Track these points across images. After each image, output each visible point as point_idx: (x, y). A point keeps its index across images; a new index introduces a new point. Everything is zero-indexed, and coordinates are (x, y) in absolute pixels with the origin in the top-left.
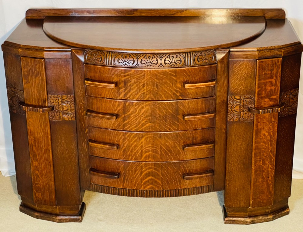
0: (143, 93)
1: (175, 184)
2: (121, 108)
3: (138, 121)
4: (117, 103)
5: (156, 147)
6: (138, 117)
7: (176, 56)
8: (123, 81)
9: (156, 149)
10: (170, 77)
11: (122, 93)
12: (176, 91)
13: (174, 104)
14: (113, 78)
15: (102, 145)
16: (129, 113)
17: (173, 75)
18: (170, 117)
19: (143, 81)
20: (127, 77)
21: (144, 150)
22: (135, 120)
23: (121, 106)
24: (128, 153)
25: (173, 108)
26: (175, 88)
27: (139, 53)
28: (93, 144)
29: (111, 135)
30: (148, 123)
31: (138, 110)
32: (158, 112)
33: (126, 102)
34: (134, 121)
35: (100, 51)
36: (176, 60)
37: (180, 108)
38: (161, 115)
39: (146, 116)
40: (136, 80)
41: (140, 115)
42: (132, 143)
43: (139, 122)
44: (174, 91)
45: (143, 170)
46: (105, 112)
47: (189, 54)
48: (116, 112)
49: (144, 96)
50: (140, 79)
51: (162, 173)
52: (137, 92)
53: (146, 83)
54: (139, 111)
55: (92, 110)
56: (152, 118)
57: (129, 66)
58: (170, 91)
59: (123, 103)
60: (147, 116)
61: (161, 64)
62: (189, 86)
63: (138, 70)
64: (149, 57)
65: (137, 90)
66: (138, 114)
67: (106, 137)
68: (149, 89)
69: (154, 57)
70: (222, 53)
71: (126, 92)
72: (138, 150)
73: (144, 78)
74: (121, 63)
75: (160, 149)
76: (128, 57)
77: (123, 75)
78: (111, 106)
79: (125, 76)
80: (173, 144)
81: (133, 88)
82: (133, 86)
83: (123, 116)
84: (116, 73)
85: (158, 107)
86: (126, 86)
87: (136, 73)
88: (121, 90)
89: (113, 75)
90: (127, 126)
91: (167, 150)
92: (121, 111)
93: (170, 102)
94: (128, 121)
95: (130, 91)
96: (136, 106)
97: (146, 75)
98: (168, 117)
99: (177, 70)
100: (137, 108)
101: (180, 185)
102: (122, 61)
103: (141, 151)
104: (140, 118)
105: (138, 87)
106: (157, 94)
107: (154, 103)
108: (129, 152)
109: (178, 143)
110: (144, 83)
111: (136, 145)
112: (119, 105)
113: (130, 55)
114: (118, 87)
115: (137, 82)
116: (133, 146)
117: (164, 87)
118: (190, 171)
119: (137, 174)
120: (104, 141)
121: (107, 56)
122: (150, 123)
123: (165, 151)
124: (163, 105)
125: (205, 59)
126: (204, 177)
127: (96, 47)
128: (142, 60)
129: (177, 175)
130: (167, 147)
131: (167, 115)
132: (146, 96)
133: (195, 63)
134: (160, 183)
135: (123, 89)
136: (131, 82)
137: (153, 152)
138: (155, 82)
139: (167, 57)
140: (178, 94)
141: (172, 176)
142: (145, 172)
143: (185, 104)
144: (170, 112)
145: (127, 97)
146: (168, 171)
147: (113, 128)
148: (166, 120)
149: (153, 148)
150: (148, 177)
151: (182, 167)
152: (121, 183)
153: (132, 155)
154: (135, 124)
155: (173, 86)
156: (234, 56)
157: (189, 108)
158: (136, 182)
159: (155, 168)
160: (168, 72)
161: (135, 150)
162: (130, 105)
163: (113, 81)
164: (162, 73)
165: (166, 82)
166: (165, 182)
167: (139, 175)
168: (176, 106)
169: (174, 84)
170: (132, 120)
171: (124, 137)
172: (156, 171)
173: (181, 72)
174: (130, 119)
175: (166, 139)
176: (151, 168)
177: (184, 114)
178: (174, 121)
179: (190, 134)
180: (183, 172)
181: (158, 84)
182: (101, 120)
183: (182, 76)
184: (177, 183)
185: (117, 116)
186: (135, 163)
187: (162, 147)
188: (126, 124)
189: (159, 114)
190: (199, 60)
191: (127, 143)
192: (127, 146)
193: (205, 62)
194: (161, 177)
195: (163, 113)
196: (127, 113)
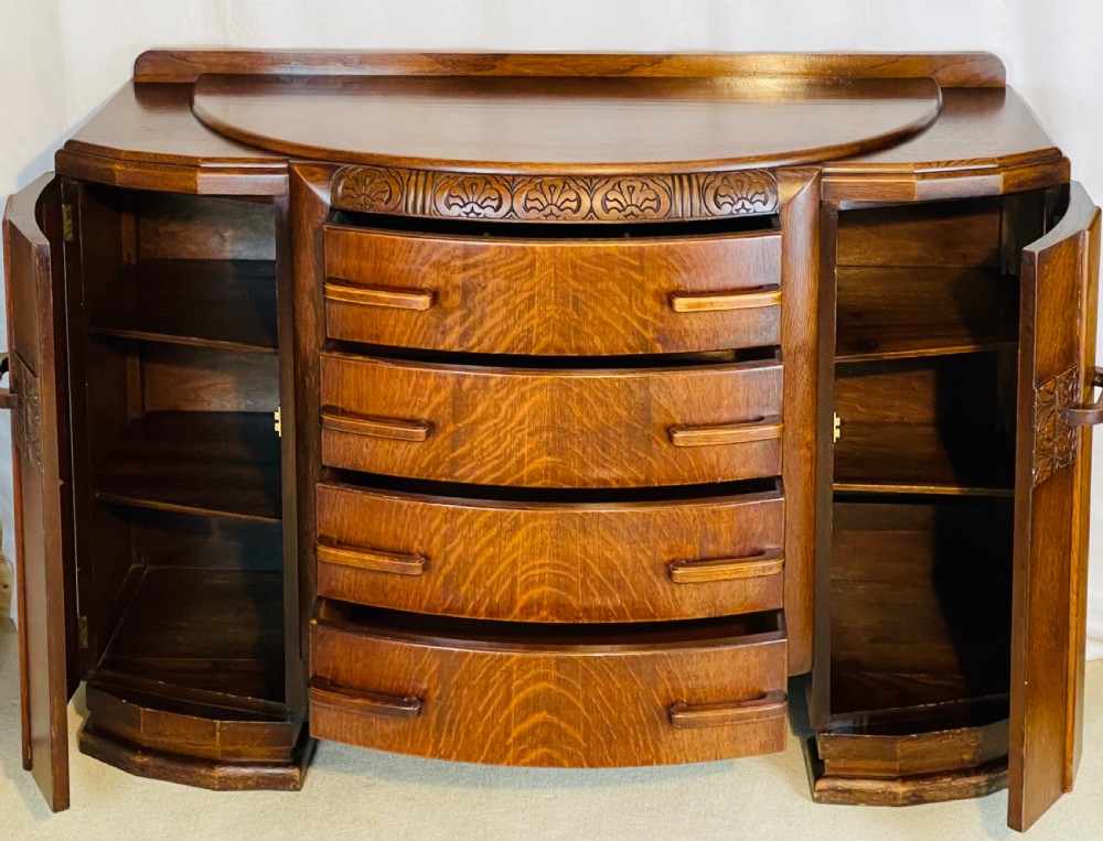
0: (526, 328)
1: (637, 745)
2: (446, 399)
3: (503, 446)
4: (431, 382)
5: (567, 565)
6: (506, 433)
7: (641, 186)
8: (457, 287)
9: (566, 574)
10: (622, 273)
11: (452, 328)
12: (644, 324)
13: (635, 387)
14: (424, 278)
15: (367, 557)
16: (473, 417)
17: (632, 267)
18: (620, 435)
19: (528, 285)
20: (472, 272)
21: (524, 576)
22: (494, 443)
23: (445, 393)
24: (463, 589)
25: (630, 402)
26: (639, 314)
27: (519, 175)
28: (332, 551)
29: (402, 517)
30: (540, 456)
31: (504, 407)
32: (578, 414)
33: (465, 376)
34: (491, 448)
35: (386, 168)
36: (641, 200)
37: (654, 401)
38: (589, 425)
39: (532, 428)
40: (503, 284)
41: (512, 424)
42: (476, 548)
43: (508, 451)
44: (635, 324)
45: (516, 683)
46: (385, 413)
47: (685, 179)
48: (425, 415)
49: (530, 342)
50: (517, 279)
51: (586, 697)
52: (505, 327)
53: (539, 293)
55: (340, 405)
56: (554, 438)
57: (485, 217)
58: (621, 323)
59: (451, 380)
60: (539, 431)
61: (591, 210)
62: (689, 306)
63: (510, 247)
64: (552, 189)
65: (505, 319)
66: (507, 420)
67: (383, 528)
68: (548, 315)
69: (567, 187)
70: (797, 178)
71: (467, 324)
72: (498, 578)
73: (531, 276)
74: (455, 208)
75: (581, 576)
76: (481, 186)
77: (458, 263)
78: (410, 390)
79: (465, 268)
80: (628, 556)
81: (492, 311)
82: (492, 302)
83: (451, 428)
84: (435, 258)
85: (577, 394)
86: (469, 304)
87: (502, 256)
88: (450, 320)
89: (423, 265)
90: (464, 465)
91: (608, 578)
92: (446, 411)
93: (619, 380)
94: (468, 446)
95: (481, 321)
96: (497, 391)
97: (538, 264)
98: (612, 434)
99: (647, 249)
100: (503, 399)
101: (657, 750)
102: (462, 200)
103: (508, 582)
104: (513, 437)
105: (511, 307)
106: (577, 331)
107: (563, 379)
108: (467, 584)
109: (650, 554)
110: (531, 293)
111: (493, 556)
112: (437, 389)
113: (488, 180)
114: (442, 305)
115: (509, 289)
116: (481, 560)
117: (598, 308)
118: (694, 694)
119: (494, 697)
120: (373, 541)
121: (410, 183)
122: (549, 454)
123: (601, 582)
124: (596, 388)
125: (739, 199)
126: (749, 718)
127: (372, 155)
128: (527, 199)
129: (643, 709)
130: (609, 567)
131: (611, 424)
132: (537, 338)
133: (704, 209)
134: (579, 738)
135: (458, 314)
136: (486, 291)
137: (558, 586)
138: (570, 290)
139: (613, 189)
140: (649, 335)
141: (624, 713)
142: (522, 695)
143: (674, 388)
144: (621, 417)
145: (471, 343)
146: (608, 691)
147: (415, 472)
148: (606, 447)
149: (556, 572)
150: (534, 712)
151: (664, 675)
152: (427, 736)
153: (478, 599)
154: (493, 459)
155: (634, 303)
156: (839, 190)
157: (689, 400)
158: (485, 735)
159: (559, 679)
160: (613, 256)
161: (487, 578)
162: (476, 388)
163: (424, 286)
164: (594, 260)
165: (610, 291)
166: (599, 735)
167: (499, 704)
168: (643, 393)
169: (636, 299)
170: (485, 446)
171: (448, 525)
172: (563, 691)
173: (660, 256)
174: (475, 440)
175: (603, 538)
176: (545, 677)
177: (672, 421)
178: (633, 449)
179: (695, 520)
180: (668, 697)
181: (579, 296)
182: (370, 446)
183: (664, 271)
184: (644, 742)
185: (431, 427)
186: (482, 657)
187: (590, 567)
188: (463, 457)
189: (580, 422)
190: (721, 200)
191: (460, 549)
192: (458, 563)
193: (739, 205)
194: (584, 717)
195: (594, 419)
196: (465, 419)
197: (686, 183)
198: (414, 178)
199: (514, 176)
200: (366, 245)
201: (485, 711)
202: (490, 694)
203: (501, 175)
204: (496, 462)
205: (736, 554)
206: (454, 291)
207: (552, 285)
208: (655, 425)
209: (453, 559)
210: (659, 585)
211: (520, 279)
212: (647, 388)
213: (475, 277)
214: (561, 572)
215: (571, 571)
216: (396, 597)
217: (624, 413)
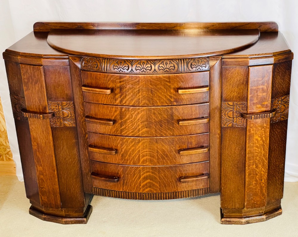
0: (138, 98)
1: (172, 187)
2: (118, 114)
3: (134, 126)
4: (114, 109)
5: (153, 151)
6: (135, 123)
7: (169, 62)
8: (118, 87)
10: (164, 83)
11: (118, 99)
12: (171, 97)
13: (169, 110)
14: (109, 84)
15: (101, 150)
16: (126, 118)
17: (167, 81)
18: (165, 123)
19: (138, 87)
20: (122, 83)
21: (142, 154)
22: (132, 125)
23: (118, 112)
24: (126, 158)
25: (167, 114)
26: (169, 94)
27: (134, 60)
28: (92, 149)
29: (110, 140)
30: (144, 129)
32: (154, 117)
33: (123, 108)
34: (131, 127)
35: (96, 57)
36: (169, 67)
37: (174, 113)
38: (157, 120)
39: (142, 121)
40: (131, 86)
41: (136, 120)
42: (129, 147)
43: (135, 127)
44: (168, 97)
45: (142, 173)
46: (103, 118)
47: (182, 60)
48: (113, 118)
49: (139, 102)
50: (135, 85)
51: (159, 176)
52: (132, 98)
53: (141, 89)
54: (135, 117)
55: (91, 116)
56: (148, 124)
57: (124, 72)
58: (164, 97)
59: (119, 109)
60: (143, 122)
61: (155, 70)
62: (183, 92)
63: (132, 76)
64: (144, 64)
65: (132, 96)
66: (135, 119)
67: (105, 143)
68: (144, 95)
69: (148, 63)
70: (215, 60)
71: (122, 98)
72: (135, 155)
73: (139, 84)
74: (116, 69)
75: (157, 154)
76: (123, 63)
77: (118, 81)
78: (109, 112)
79: (120, 82)
80: (168, 148)
81: (128, 94)
82: (128, 91)
83: (120, 121)
84: (112, 79)
85: (153, 112)
86: (122, 92)
87: (130, 79)
88: (117, 96)
89: (109, 81)
90: (124, 131)
92: (118, 117)
93: (164, 108)
94: (125, 126)
95: (125, 97)
96: (132, 112)
97: (140, 81)
98: (163, 122)
99: (171, 76)
100: (133, 114)
101: (177, 188)
102: (118, 67)
103: (138, 156)
104: (137, 123)
105: (133, 93)
106: (152, 99)
107: (149, 108)
108: (127, 156)
109: (174, 148)
110: (139, 89)
111: (133, 149)
112: (116, 111)
113: (125, 61)
114: (114, 93)
115: (133, 88)
116: (130, 150)
117: (158, 93)
118: (186, 175)
120: (103, 146)
121: (103, 62)
122: (146, 128)
123: (162, 155)
124: (158, 110)
125: (198, 66)
126: (199, 180)
127: (92, 54)
128: (136, 66)
129: (174, 179)
130: (163, 151)
131: (163, 120)
132: (141, 101)
133: (188, 69)
134: (158, 186)
135: (119, 95)
136: (126, 88)
137: (150, 156)
138: (150, 88)
139: (161, 63)
140: (172, 100)
141: (169, 179)
142: (143, 176)
143: (179, 110)
144: (165, 118)
145: (123, 103)
146: (165, 175)
147: (111, 133)
148: (162, 126)
149: (150, 153)
150: (146, 180)
151: (178, 170)
152: (121, 186)
153: (130, 160)
154: (131, 130)
155: (168, 92)
156: (227, 63)
157: (184, 113)
158: (135, 185)
159: (152, 172)
160: (162, 78)
161: (132, 155)
162: (126, 111)
163: (109, 87)
164: (156, 79)
165: (161, 88)
166: (163, 185)
167: (138, 178)
168: (171, 112)
169: (168, 90)
170: (129, 126)
171: (122, 142)
172: (153, 175)
173: (174, 78)
174: (126, 124)
175: (162, 144)
176: (149, 172)
177: (179, 119)
178: (169, 126)
179: (185, 139)
180: (179, 176)
181: (152, 89)
182: (99, 126)
183: (176, 82)
184: (174, 186)
185: (115, 121)
186: (133, 167)
187: (159, 151)
188: (123, 129)
189: (154, 119)
190: (193, 66)
191: (125, 147)
192: (125, 151)
193: (198, 68)
194: (159, 181)
195: (158, 119)
196: (123, 119)
197: (182, 62)
198: (104, 60)
201: (134, 180)
202: (135, 176)
203: (129, 60)
205: (197, 147)
206: (118, 88)
207: (145, 86)
208: (175, 120)
209: (123, 150)
210: (177, 155)
211: (136, 85)
212: (172, 110)
213: (123, 84)
214: (151, 153)
215: (154, 153)
216: (110, 160)
217: (166, 117)
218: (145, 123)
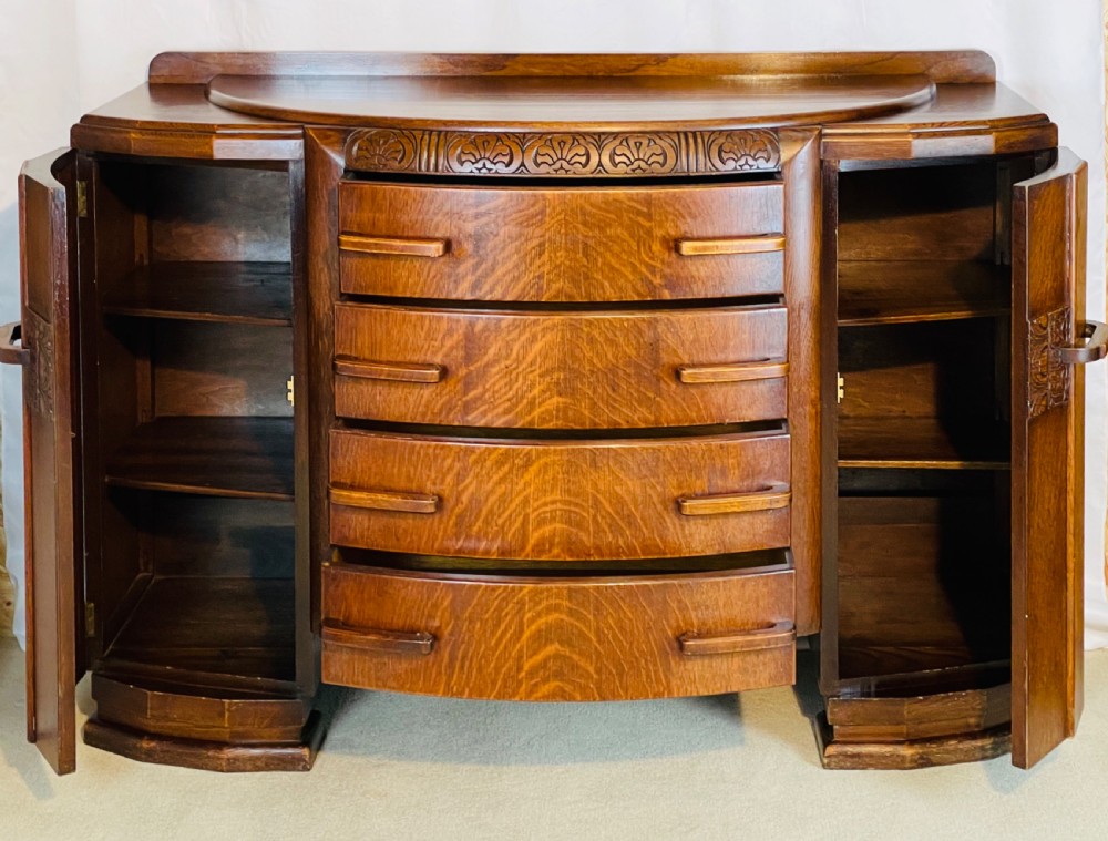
0: (537, 274)
1: (648, 676)
2: (458, 343)
3: (515, 388)
4: (444, 326)
5: (578, 500)
6: (518, 374)
7: (647, 142)
8: (470, 235)
9: (577, 510)
10: (630, 219)
11: (464, 277)
12: (652, 269)
13: (644, 326)
14: (437, 229)
15: (380, 496)
16: (486, 359)
17: (639, 213)
18: (629, 375)
20: (484, 220)
21: (536, 513)
22: (505, 385)
23: (457, 336)
24: (475, 529)
25: (638, 342)
26: (647, 259)
27: (529, 133)
28: (345, 493)
29: (414, 458)
30: (551, 397)
31: (516, 348)
32: (589, 355)
34: (503, 391)
35: (401, 129)
36: (648, 155)
37: (663, 341)
38: (599, 365)
39: (543, 369)
40: (515, 231)
41: (524, 365)
42: (489, 486)
43: (520, 393)
44: (644, 270)
45: (528, 616)
46: (400, 358)
47: (690, 136)
48: (438, 360)
49: (541, 288)
50: (527, 226)
51: (598, 628)
52: (516, 274)
53: (550, 240)
55: (354, 355)
56: (565, 379)
57: (496, 172)
58: (630, 269)
59: (464, 323)
60: (549, 372)
61: (600, 164)
62: (696, 249)
63: (521, 195)
64: (562, 144)
65: (517, 266)
66: (518, 361)
67: (396, 470)
68: (558, 262)
69: (576, 143)
70: (797, 136)
71: (479, 272)
72: (510, 516)
73: (542, 222)
74: (467, 164)
75: (592, 512)
76: (493, 144)
77: (472, 211)
78: (423, 335)
79: (477, 216)
80: (638, 491)
81: (503, 258)
82: (503, 249)
83: (463, 372)
84: (448, 206)
85: (588, 334)
86: (482, 252)
87: (513, 204)
88: (462, 269)
89: (436, 214)
90: (477, 409)
91: (618, 513)
92: (458, 355)
93: (628, 320)
94: (479, 390)
95: (493, 269)
96: (509, 332)
97: (548, 210)
98: (621, 373)
99: (654, 196)
100: (514, 340)
101: (668, 682)
102: (474, 155)
103: (521, 518)
104: (525, 378)
105: (522, 253)
106: (587, 277)
107: (571, 319)
108: (479, 523)
109: (659, 488)
110: (542, 239)
111: (505, 493)
112: (450, 332)
113: (500, 138)
114: (454, 255)
115: (520, 236)
116: (492, 499)
117: (608, 255)
118: (704, 624)
119: (506, 631)
120: (385, 482)
121: (423, 143)
122: (560, 395)
123: (612, 518)
124: (606, 327)
125: (743, 156)
126: (759, 645)
127: (386, 119)
128: (537, 154)
129: (654, 641)
130: (619, 501)
131: (620, 364)
132: (548, 285)
133: (709, 164)
134: (591, 670)
135: (471, 262)
136: (497, 239)
137: (569, 522)
138: (580, 237)
139: (621, 144)
140: (657, 281)
141: (635, 643)
142: (533, 627)
143: (681, 328)
144: (630, 357)
145: (483, 291)
146: (619, 622)
147: (428, 418)
148: (616, 387)
149: (567, 508)
150: (545, 645)
151: (674, 605)
152: (439, 673)
153: (490, 537)
154: (505, 401)
155: (642, 249)
156: (838, 150)
157: (696, 340)
158: (498, 669)
159: (570, 609)
160: (621, 202)
161: (499, 517)
162: (488, 330)
163: (437, 234)
164: (603, 206)
165: (618, 237)
166: (611, 666)
167: (512, 636)
168: (651, 334)
169: (644, 245)
170: (497, 388)
171: (461, 463)
172: (575, 622)
173: (666, 203)
174: (487, 381)
175: (613, 472)
176: (557, 608)
177: (680, 362)
178: (642, 389)
179: (703, 454)
180: (679, 627)
181: (588, 242)
182: (383, 393)
183: (671, 217)
184: (655, 672)
185: (444, 369)
186: (494, 589)
187: (601, 503)
188: (475, 400)
189: (590, 361)
190: (725, 156)
191: (471, 489)
192: (470, 502)
193: (742, 162)
194: (596, 648)
195: (604, 360)
196: (477, 361)
197: (691, 140)
198: (427, 137)
199: (525, 134)
200: (380, 196)
201: (497, 644)
202: (503, 627)
203: (513, 134)
204: (507, 404)
205: (744, 488)
206: (467, 240)
207: (563, 231)
208: (663, 366)
209: (465, 498)
210: (668, 520)
211: (532, 225)
212: (655, 328)
213: (487, 224)
214: (573, 508)
215: (582, 507)
216: (409, 539)
217: (633, 353)
218: (555, 376)
